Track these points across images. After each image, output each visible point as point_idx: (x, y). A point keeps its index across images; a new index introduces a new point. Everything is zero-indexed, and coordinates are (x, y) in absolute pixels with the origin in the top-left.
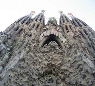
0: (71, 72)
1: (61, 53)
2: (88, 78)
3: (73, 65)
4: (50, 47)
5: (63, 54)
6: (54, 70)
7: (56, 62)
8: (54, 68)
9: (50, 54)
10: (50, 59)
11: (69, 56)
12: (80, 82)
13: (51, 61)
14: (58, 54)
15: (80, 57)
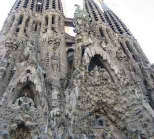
0: (127, 117)
1: (115, 90)
2: (150, 128)
3: (130, 108)
4: (101, 78)
5: (117, 91)
6: (103, 108)
7: (108, 100)
8: (104, 106)
9: (101, 89)
10: (101, 95)
11: (126, 96)
12: (140, 131)
13: (101, 98)
14: (111, 89)
15: (139, 100)
